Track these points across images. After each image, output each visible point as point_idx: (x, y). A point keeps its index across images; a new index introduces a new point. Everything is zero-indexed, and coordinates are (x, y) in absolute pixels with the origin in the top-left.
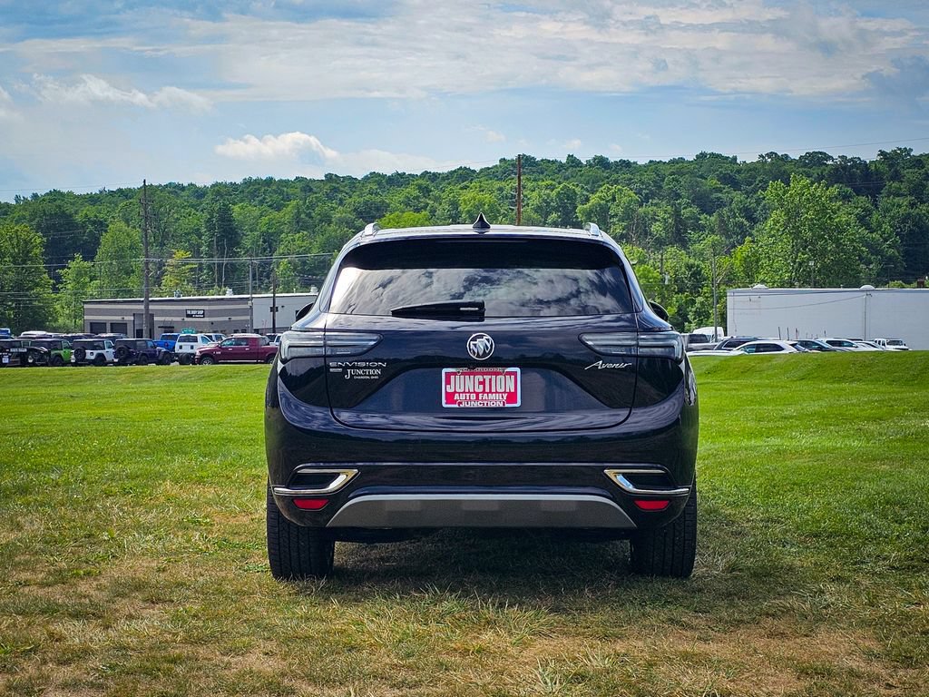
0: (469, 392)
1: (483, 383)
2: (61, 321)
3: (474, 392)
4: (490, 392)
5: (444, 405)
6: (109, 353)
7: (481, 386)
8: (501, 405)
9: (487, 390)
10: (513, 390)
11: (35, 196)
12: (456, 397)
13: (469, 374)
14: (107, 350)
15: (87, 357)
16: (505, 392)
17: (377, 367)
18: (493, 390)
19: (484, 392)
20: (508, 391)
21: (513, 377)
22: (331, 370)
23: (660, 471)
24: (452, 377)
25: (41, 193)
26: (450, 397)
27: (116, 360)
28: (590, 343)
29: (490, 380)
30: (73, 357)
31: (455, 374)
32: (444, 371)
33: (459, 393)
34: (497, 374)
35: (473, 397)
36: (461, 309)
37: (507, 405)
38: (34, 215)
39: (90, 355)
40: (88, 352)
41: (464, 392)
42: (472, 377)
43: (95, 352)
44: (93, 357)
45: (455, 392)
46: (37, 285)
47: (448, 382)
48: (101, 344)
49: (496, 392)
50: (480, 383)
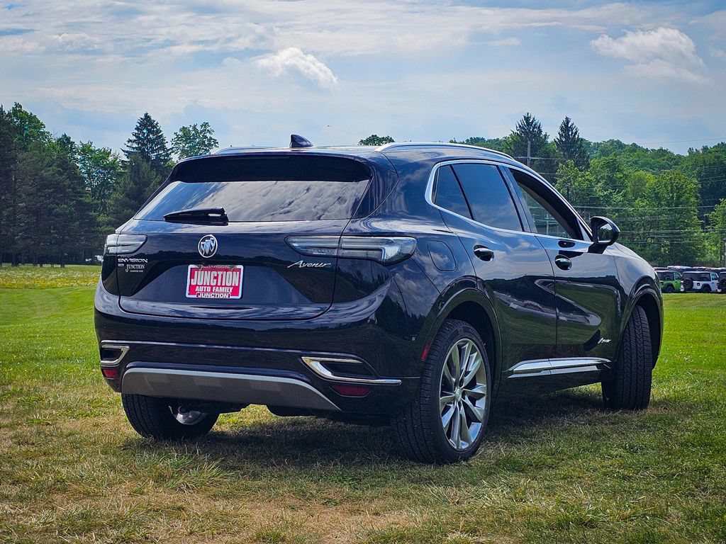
0: (206, 285)
1: (216, 278)
2: (708, 257)
3: (210, 285)
4: (221, 286)
5: (187, 296)
6: (714, 284)
7: (215, 280)
8: (227, 297)
9: (219, 284)
10: (237, 285)
11: (705, 149)
12: (197, 289)
13: (208, 270)
14: (712, 281)
15: (694, 287)
16: (231, 286)
17: (142, 263)
18: (223, 284)
19: (216, 285)
20: (233, 285)
21: (238, 273)
22: (119, 265)
23: (355, 361)
24: (196, 272)
25: (711, 145)
26: (193, 289)
27: (719, 291)
28: (295, 245)
29: (222, 275)
30: (682, 286)
31: (197, 270)
32: (191, 266)
33: (199, 286)
34: (227, 270)
35: (209, 289)
36: (210, 215)
37: (231, 297)
38: (695, 165)
39: (697, 285)
40: (695, 282)
41: (203, 285)
42: (209, 272)
43: (702, 283)
44: (699, 288)
45: (197, 285)
46: (688, 225)
47: (192, 276)
48: (707, 276)
49: (226, 286)
50: (215, 278)
